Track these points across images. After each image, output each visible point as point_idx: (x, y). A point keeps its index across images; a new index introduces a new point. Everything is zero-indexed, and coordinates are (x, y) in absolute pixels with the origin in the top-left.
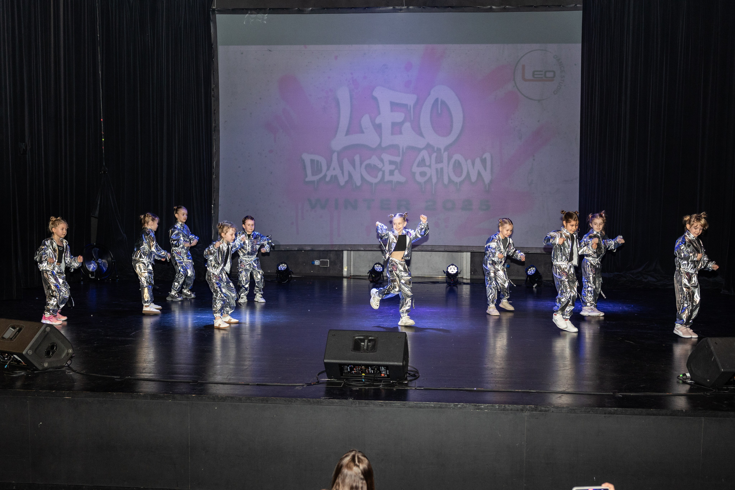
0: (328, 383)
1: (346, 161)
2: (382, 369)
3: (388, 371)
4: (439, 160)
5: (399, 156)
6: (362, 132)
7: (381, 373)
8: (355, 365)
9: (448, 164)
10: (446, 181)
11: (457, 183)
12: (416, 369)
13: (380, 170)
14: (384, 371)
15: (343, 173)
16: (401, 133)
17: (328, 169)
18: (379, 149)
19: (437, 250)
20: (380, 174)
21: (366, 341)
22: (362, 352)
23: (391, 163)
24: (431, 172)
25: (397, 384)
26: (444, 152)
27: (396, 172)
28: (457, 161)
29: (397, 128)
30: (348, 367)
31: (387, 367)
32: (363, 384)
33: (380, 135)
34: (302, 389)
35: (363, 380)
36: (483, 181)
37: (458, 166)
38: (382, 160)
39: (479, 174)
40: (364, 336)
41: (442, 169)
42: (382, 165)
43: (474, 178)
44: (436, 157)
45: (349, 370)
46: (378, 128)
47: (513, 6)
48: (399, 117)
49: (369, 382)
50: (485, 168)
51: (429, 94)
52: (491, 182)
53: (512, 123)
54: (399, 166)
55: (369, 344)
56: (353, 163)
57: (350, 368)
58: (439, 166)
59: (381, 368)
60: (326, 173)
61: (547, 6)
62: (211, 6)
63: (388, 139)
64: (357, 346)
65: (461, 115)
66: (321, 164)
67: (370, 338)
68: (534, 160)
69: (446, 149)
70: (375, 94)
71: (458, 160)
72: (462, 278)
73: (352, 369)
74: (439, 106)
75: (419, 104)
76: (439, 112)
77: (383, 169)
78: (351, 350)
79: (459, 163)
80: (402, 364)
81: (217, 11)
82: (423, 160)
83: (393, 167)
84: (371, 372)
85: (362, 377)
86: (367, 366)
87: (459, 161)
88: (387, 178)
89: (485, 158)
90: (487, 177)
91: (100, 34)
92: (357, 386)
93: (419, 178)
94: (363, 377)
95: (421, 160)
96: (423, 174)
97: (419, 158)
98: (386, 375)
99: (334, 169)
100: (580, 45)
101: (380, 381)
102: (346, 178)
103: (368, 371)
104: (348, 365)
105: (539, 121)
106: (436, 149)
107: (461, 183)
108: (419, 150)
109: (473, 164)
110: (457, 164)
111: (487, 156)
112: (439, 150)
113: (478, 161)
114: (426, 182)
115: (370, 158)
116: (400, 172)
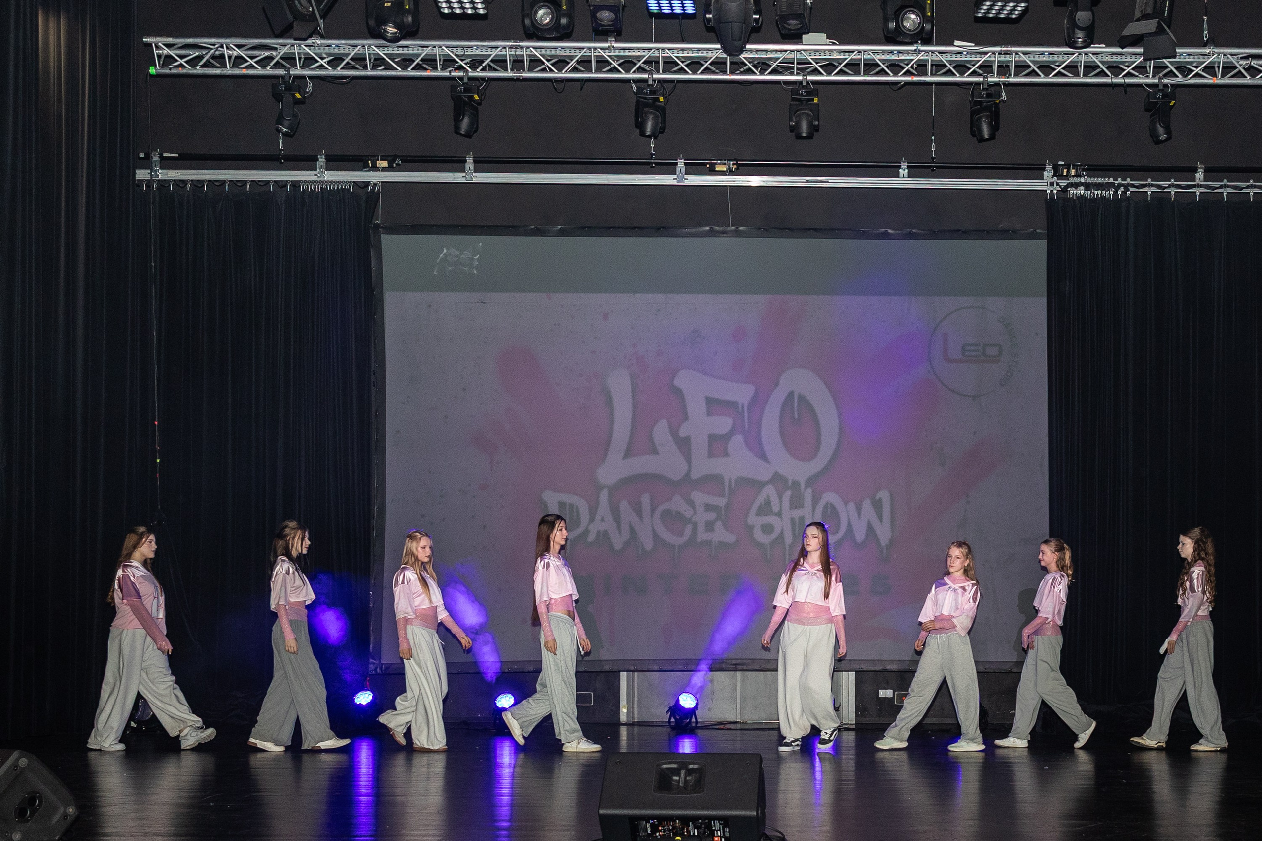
1: (624, 506)
4: (794, 502)
5: (724, 496)
6: (655, 452)
9: (812, 509)
13: (689, 521)
15: (619, 527)
16: (726, 454)
17: (592, 519)
18: (686, 484)
20: (688, 530)
23: (709, 508)
24: (782, 525)
26: (806, 488)
27: (719, 525)
28: (829, 505)
29: (718, 445)
33: (688, 458)
36: (877, 541)
37: (830, 514)
38: (691, 504)
39: (870, 528)
41: (802, 519)
42: (691, 512)
43: (860, 535)
44: (792, 498)
46: (684, 444)
47: (923, 230)
48: (722, 424)
50: (880, 518)
51: (777, 384)
52: (892, 542)
53: (927, 435)
54: (723, 514)
56: (637, 509)
58: (797, 513)
60: (587, 527)
62: (372, 220)
63: (703, 466)
65: (836, 420)
66: (578, 510)
68: (968, 502)
69: (809, 482)
70: (677, 382)
71: (831, 503)
74: (796, 405)
75: (759, 401)
76: (796, 416)
77: (694, 520)
79: (833, 508)
81: (382, 227)
82: (768, 503)
83: (712, 516)
87: (833, 505)
88: (702, 536)
89: (880, 500)
90: (884, 533)
91: (155, 262)
93: (760, 536)
95: (763, 504)
96: (768, 529)
97: (760, 500)
99: (603, 520)
102: (626, 535)
105: (975, 433)
106: (790, 483)
107: (836, 544)
108: (759, 485)
109: (859, 510)
110: (829, 511)
111: (884, 495)
112: (796, 484)
113: (867, 505)
114: (773, 544)
115: (670, 499)
116: (725, 526)
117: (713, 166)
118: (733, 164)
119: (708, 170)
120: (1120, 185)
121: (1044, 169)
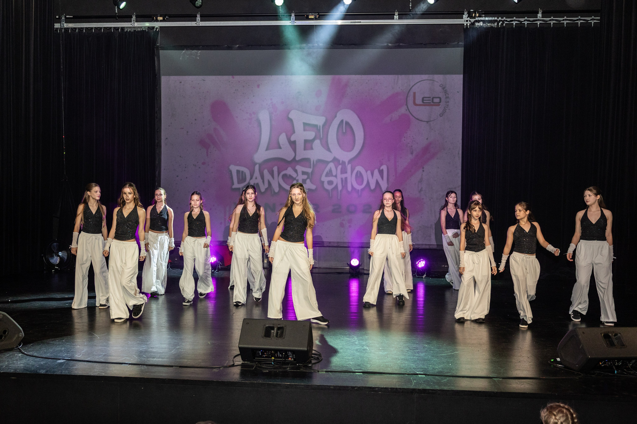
0: (242, 365)
1: (266, 172)
2: (289, 354)
3: (294, 355)
4: (344, 171)
5: (310, 167)
6: (280, 148)
7: (288, 357)
8: (265, 350)
9: (352, 174)
10: (349, 189)
11: (358, 190)
12: (319, 353)
13: (294, 179)
14: (291, 355)
15: (263, 182)
16: (312, 149)
17: (251, 178)
18: (294, 162)
19: (342, 246)
21: (275, 329)
22: (272, 339)
23: (304, 173)
24: (337, 181)
25: (302, 366)
26: (348, 164)
27: (308, 181)
28: (359, 172)
29: (308, 144)
30: (260, 352)
31: (293, 352)
32: (273, 366)
33: (295, 151)
34: (219, 371)
35: (273, 363)
36: (381, 188)
37: (359, 177)
38: (296, 171)
39: (377, 183)
40: (274, 324)
41: (346, 178)
42: (296, 175)
43: (373, 186)
44: (342, 169)
45: (260, 354)
46: (293, 144)
47: (405, 44)
48: (310, 135)
49: (278, 364)
50: (382, 178)
51: (336, 116)
53: (405, 140)
54: (310, 176)
55: (279, 331)
56: (272, 173)
57: (261, 352)
58: (344, 176)
59: (289, 352)
60: (249, 182)
61: (434, 43)
62: (155, 43)
63: (301, 154)
64: (267, 332)
65: (362, 134)
66: (245, 174)
67: (279, 326)
68: (423, 171)
69: (350, 162)
70: (290, 116)
72: (363, 269)
73: (263, 353)
74: (344, 126)
75: (327, 124)
76: (344, 131)
77: (297, 179)
78: (263, 337)
79: (361, 174)
80: (306, 349)
81: (161, 47)
82: (330, 171)
83: (305, 177)
84: (280, 356)
85: (271, 360)
86: (276, 351)
89: (382, 170)
90: (384, 186)
91: (63, 66)
92: (267, 369)
93: (327, 186)
94: (273, 361)
95: (328, 172)
96: (330, 183)
97: (327, 169)
98: (293, 359)
99: (256, 178)
100: (461, 76)
101: (288, 364)
102: (266, 185)
103: (277, 355)
104: (259, 349)
105: (427, 139)
106: (341, 162)
107: (363, 190)
108: (327, 163)
109: (372, 174)
110: (359, 175)
111: (384, 168)
112: (344, 163)
113: (376, 172)
114: (333, 189)
115: (286, 169)
116: (311, 181)
117: (308, 16)
118: (317, 15)
119: (305, 18)
120: (500, 21)
121: (463, 14)
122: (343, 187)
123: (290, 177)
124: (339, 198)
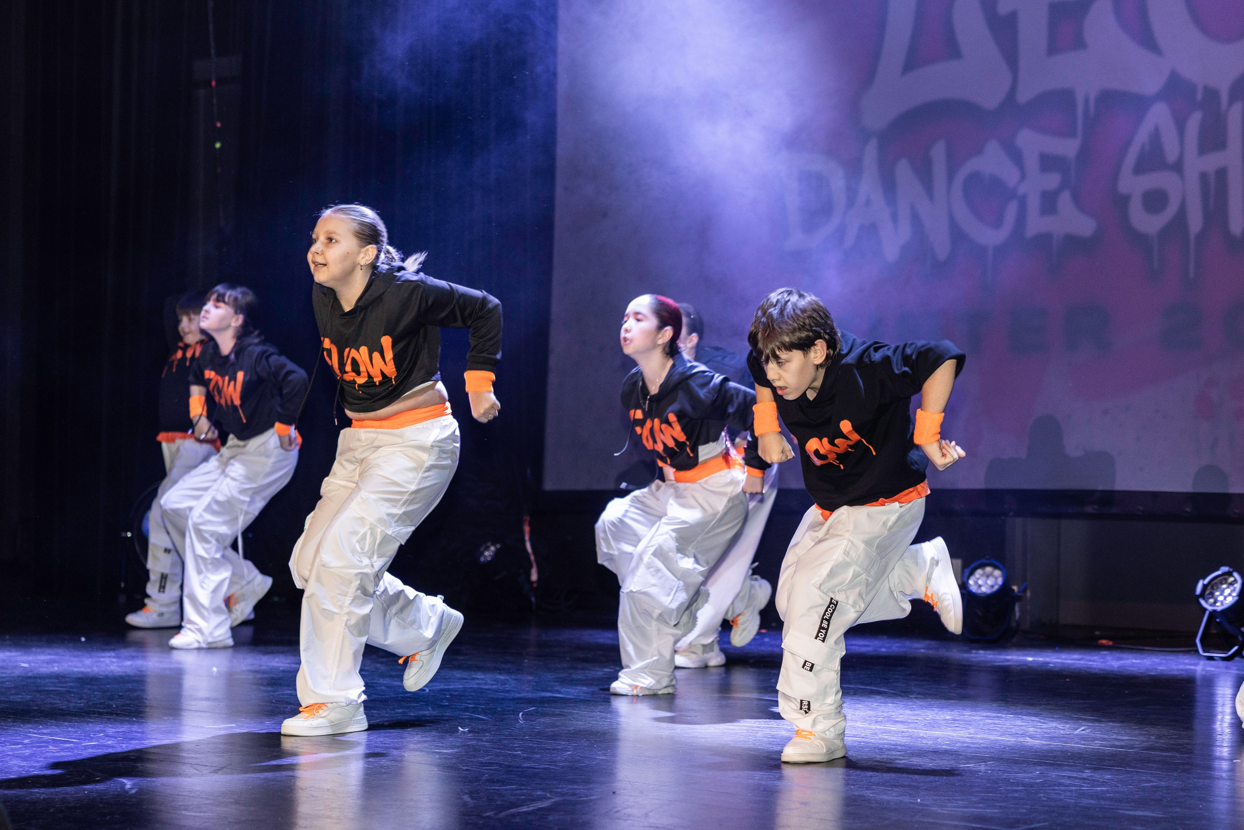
4: (1212, 139)
5: (1072, 134)
6: (955, 54)
10: (1236, 224)
13: (1011, 193)
16: (1079, 43)
18: (1010, 114)
20: (1011, 211)
23: (1048, 163)
24: (1184, 190)
26: (1230, 105)
27: (1065, 199)
29: (1065, 25)
33: (1011, 58)
38: (1016, 157)
41: (1222, 174)
42: (1016, 174)
44: (1203, 127)
46: (1006, 30)
54: (1073, 174)
56: (925, 176)
58: (1212, 162)
63: (1039, 73)
66: (828, 186)
69: (1238, 94)
77: (1022, 190)
82: (1156, 144)
83: (1053, 180)
88: (1036, 224)
93: (1140, 219)
95: (1147, 147)
96: (1155, 200)
97: (1142, 136)
99: (867, 204)
112: (1211, 97)
114: (1166, 233)
115: (978, 150)
116: (1077, 200)
122: (1208, 216)
123: (996, 183)
124: (1192, 274)
